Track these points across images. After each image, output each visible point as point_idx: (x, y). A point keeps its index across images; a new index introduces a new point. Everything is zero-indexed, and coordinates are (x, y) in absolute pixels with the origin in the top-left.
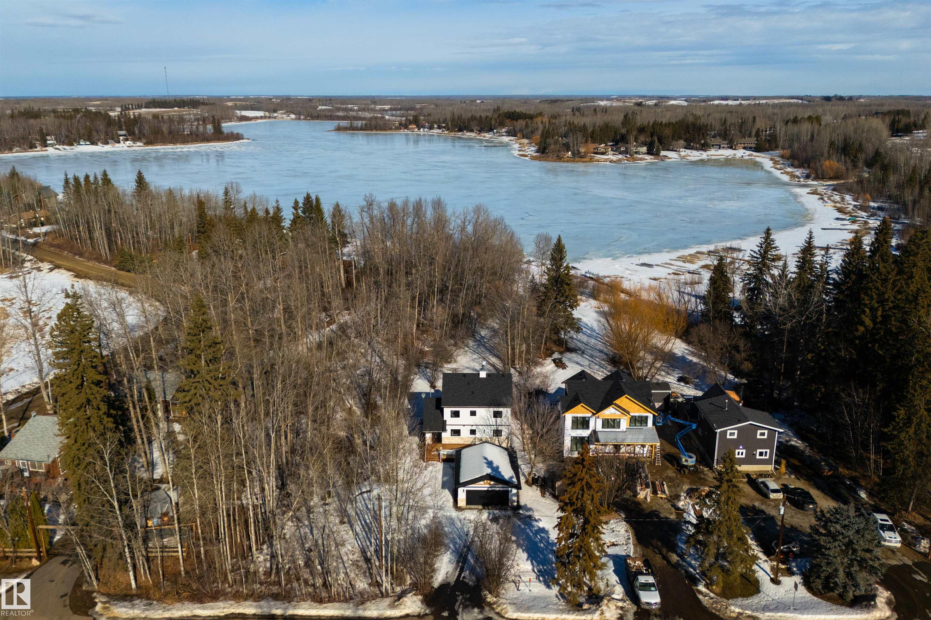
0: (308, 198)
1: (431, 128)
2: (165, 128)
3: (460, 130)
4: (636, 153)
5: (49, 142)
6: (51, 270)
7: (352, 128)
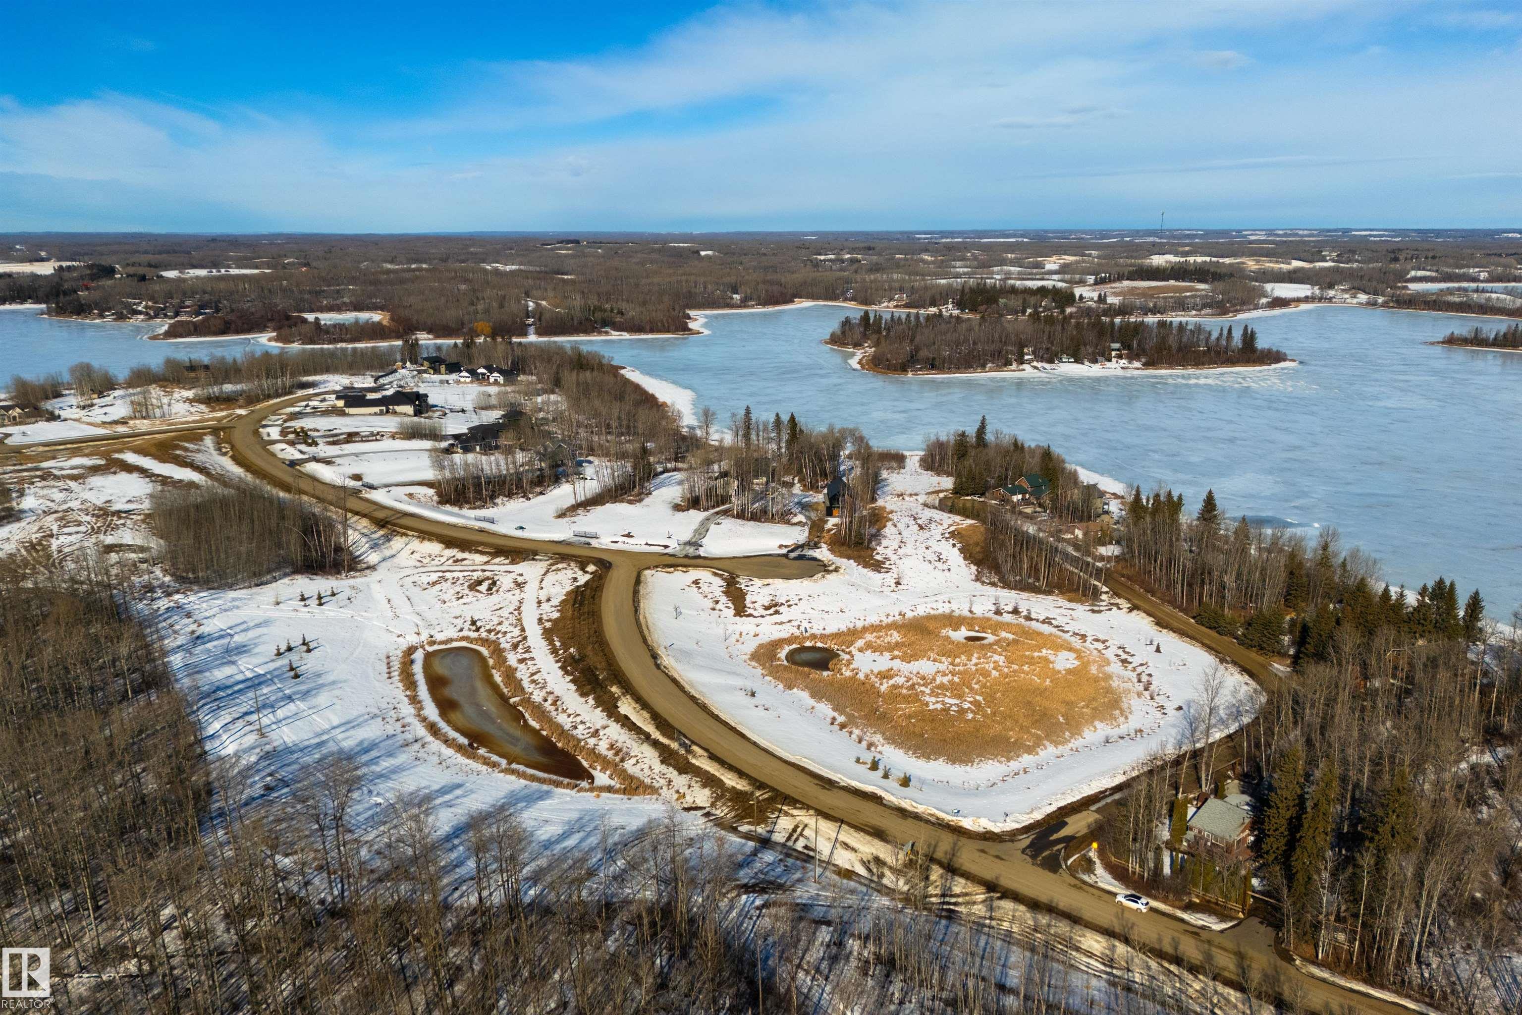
0: (1441, 582)
2: (1172, 341)
5: (1026, 357)
6: (1131, 610)
7: (1477, 340)
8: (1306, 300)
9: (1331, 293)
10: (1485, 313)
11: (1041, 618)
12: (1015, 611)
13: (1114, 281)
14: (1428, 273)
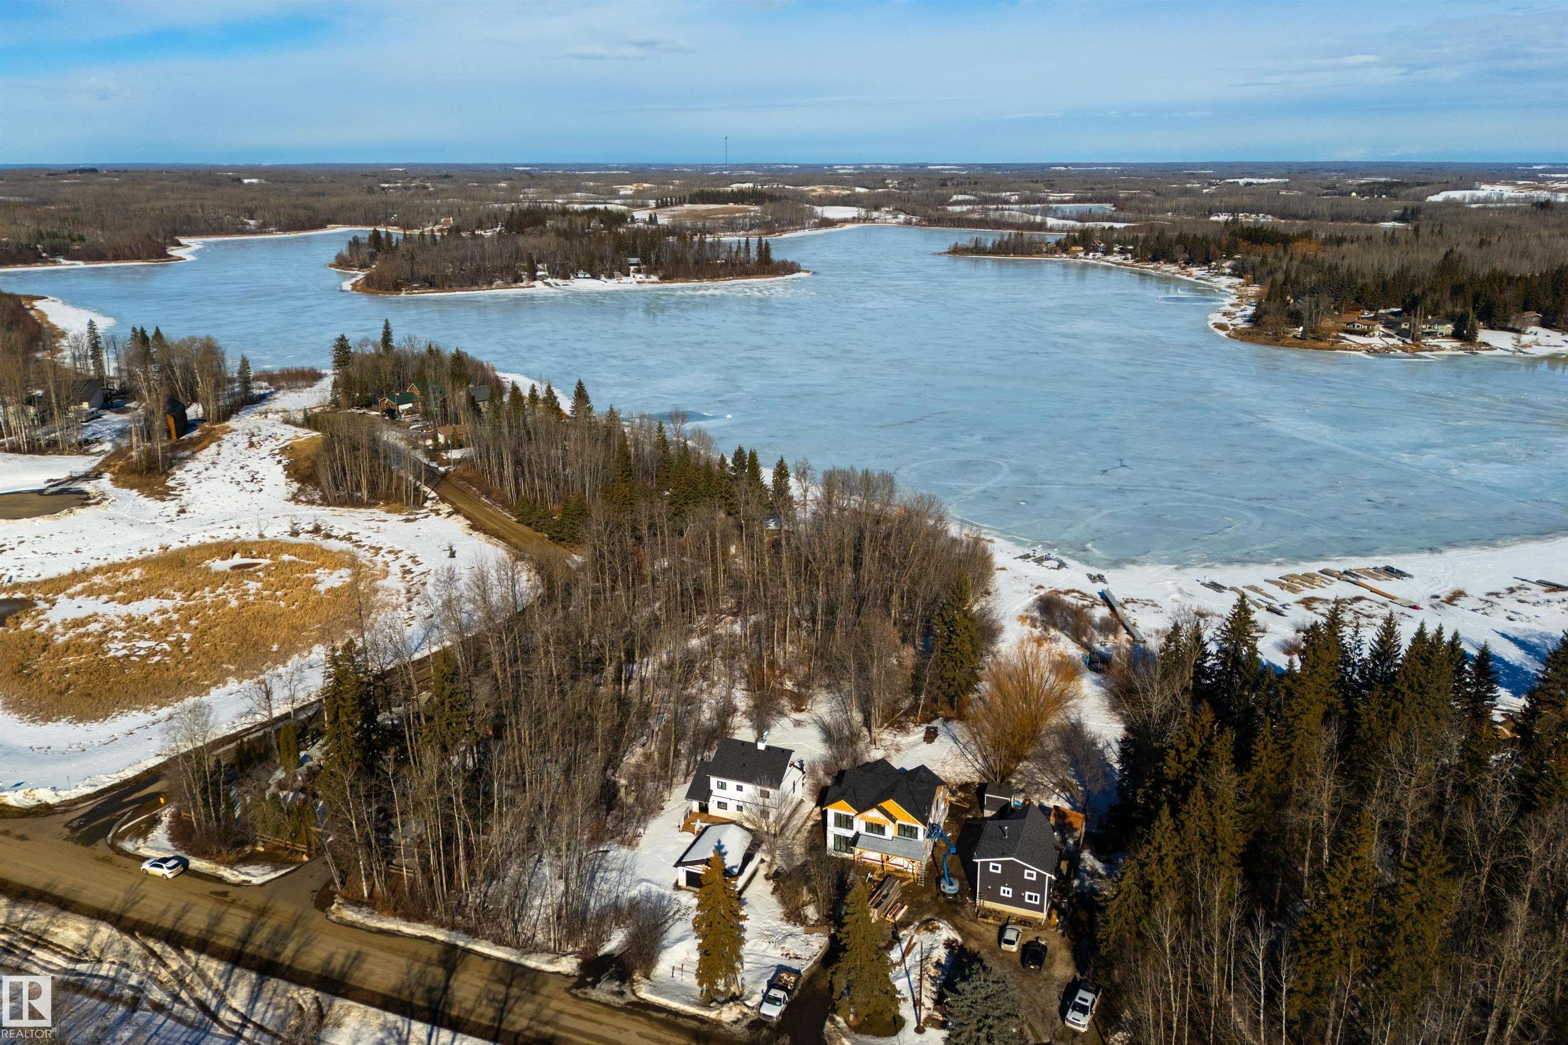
1: (1108, 252)
2: (690, 255)
3: (1155, 259)
4: (1429, 334)
5: (539, 273)
6: (450, 515)
7: (978, 250)
8: (853, 220)
9: (875, 214)
10: (999, 228)
11: (342, 534)
12: (317, 530)
13: (676, 204)
14: (967, 197)
